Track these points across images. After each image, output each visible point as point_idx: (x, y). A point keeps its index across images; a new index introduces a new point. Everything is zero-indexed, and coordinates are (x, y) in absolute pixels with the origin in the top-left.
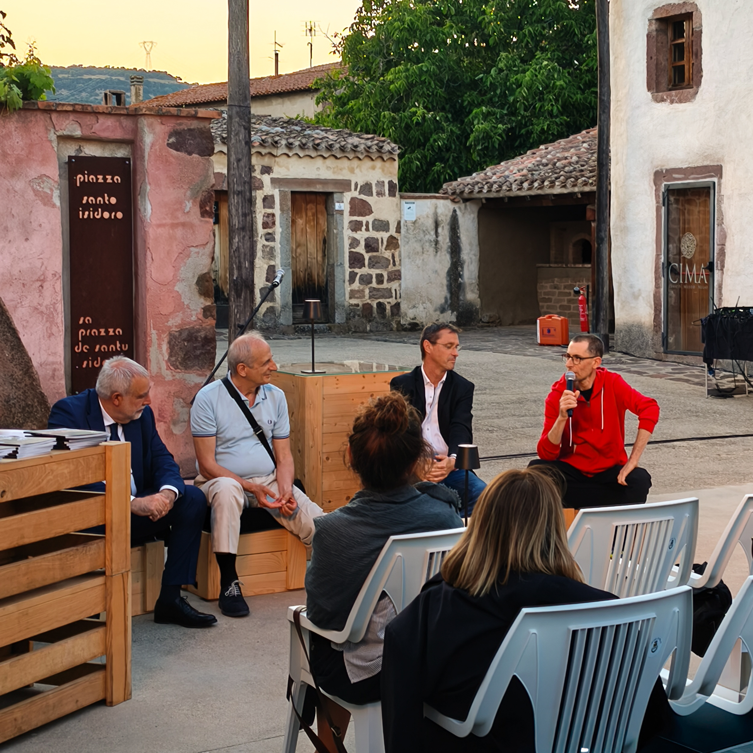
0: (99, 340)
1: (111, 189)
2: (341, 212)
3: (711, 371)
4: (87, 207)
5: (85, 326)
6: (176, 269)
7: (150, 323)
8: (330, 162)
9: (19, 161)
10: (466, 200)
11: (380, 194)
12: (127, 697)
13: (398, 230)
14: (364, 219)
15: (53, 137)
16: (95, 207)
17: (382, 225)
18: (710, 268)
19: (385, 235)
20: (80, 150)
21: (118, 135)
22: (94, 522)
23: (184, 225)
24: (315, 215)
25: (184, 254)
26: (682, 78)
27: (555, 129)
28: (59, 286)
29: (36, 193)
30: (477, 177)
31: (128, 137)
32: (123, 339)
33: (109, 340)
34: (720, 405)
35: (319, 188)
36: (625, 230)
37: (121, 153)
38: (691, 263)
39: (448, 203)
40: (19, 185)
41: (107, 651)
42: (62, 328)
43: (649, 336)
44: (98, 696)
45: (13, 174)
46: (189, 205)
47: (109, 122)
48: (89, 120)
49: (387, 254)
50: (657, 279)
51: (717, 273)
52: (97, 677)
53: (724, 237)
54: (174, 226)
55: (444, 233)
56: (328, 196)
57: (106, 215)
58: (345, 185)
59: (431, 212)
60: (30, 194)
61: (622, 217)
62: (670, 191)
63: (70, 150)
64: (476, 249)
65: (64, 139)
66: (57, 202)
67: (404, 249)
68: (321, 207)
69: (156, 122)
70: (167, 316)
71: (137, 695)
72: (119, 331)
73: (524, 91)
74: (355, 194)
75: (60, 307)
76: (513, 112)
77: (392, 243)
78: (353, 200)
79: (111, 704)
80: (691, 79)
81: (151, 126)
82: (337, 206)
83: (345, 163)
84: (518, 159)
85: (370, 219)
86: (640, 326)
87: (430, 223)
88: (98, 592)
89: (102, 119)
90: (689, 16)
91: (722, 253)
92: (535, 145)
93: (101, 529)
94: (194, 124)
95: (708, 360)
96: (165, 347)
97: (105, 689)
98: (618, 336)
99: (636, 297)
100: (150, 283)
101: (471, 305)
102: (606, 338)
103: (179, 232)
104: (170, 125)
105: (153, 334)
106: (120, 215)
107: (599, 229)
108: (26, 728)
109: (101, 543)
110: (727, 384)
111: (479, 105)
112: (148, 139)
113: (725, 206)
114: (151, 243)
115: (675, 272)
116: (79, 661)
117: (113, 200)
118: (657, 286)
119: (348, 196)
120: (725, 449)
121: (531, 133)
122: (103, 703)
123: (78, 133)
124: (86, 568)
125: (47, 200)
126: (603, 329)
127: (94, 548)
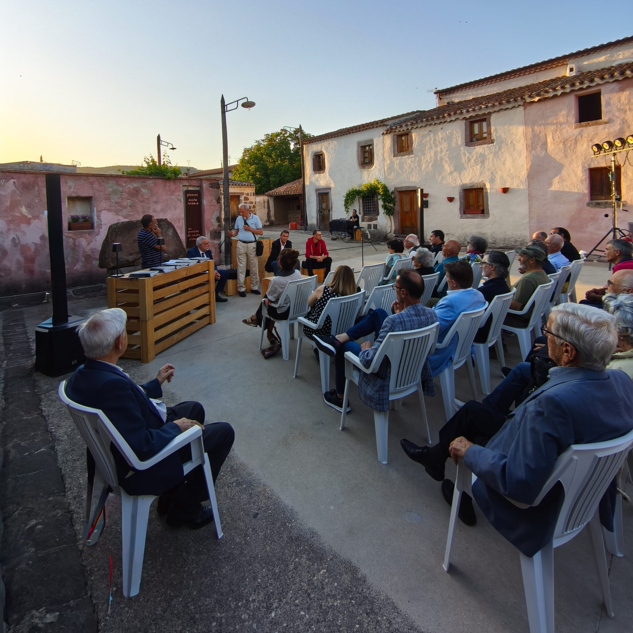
0: (193, 233)
1: (195, 197)
2: (242, 200)
3: (331, 234)
4: (190, 202)
5: (190, 230)
6: (211, 216)
7: (206, 229)
8: (239, 188)
9: (173, 191)
10: (271, 196)
11: (251, 195)
12: (215, 322)
13: (255, 204)
14: (247, 201)
15: (181, 185)
16: (192, 202)
17: (251, 203)
18: (329, 211)
19: (252, 205)
20: (188, 188)
21: (197, 185)
22: (206, 280)
23: (213, 205)
24: (236, 201)
25: (213, 212)
26: (321, 168)
27: (290, 180)
28: (183, 221)
29: (178, 199)
30: (273, 191)
31: (199, 185)
32: (199, 233)
33: (196, 233)
34: (334, 242)
35: (236, 195)
36: (309, 203)
37: (197, 189)
38: (325, 210)
39: (267, 197)
40: (173, 197)
41: (210, 312)
42: (184, 231)
43: (316, 227)
44: (208, 322)
45: (172, 195)
46: (214, 201)
47: (195, 182)
48: (190, 181)
49: (253, 209)
50: (317, 213)
51: (331, 212)
52: (208, 318)
53: (332, 204)
54: (211, 206)
55: (266, 204)
56: (238, 197)
57: (194, 204)
58: (243, 194)
59: (263, 199)
60: (176, 199)
61: (309, 199)
62: (319, 194)
63: (185, 189)
64: (273, 208)
65: (184, 186)
66: (183, 201)
67: (257, 208)
68: (237, 199)
69: (206, 181)
70: (210, 227)
71: (218, 321)
72: (198, 231)
73: (283, 171)
74: (245, 196)
75: (184, 226)
76: (280, 176)
77: (254, 207)
78: (245, 197)
79: (211, 324)
80: (323, 168)
81: (205, 182)
82: (241, 199)
83: (242, 188)
84: (282, 187)
85: (249, 201)
86: (314, 224)
87: (263, 202)
88: (208, 297)
89: (193, 181)
90: (322, 155)
91: (332, 207)
92: (286, 183)
93: (208, 281)
94: (215, 182)
95: (331, 232)
96: (209, 234)
97: (210, 320)
98: (308, 227)
99: (312, 218)
100: (205, 219)
101: (273, 220)
102: (306, 227)
103: (212, 207)
104: (209, 183)
105: (206, 232)
106: (198, 203)
107: (303, 203)
108: (193, 332)
109: (208, 285)
110: (335, 237)
111: (272, 174)
112: (204, 185)
113: (332, 197)
114: (205, 210)
115: (321, 212)
116: (204, 314)
117: (196, 200)
118: (317, 215)
119: (243, 196)
120: (338, 252)
121: (284, 181)
122: (210, 324)
123: (187, 184)
124: (205, 291)
125: (180, 200)
126: (305, 225)
127: (207, 286)
